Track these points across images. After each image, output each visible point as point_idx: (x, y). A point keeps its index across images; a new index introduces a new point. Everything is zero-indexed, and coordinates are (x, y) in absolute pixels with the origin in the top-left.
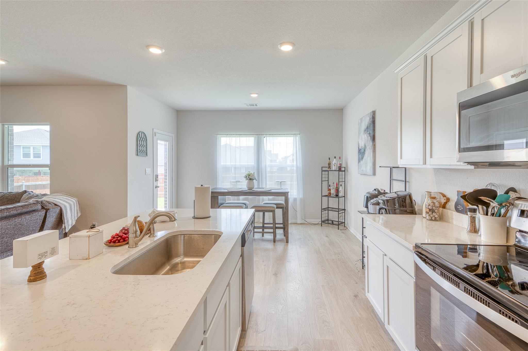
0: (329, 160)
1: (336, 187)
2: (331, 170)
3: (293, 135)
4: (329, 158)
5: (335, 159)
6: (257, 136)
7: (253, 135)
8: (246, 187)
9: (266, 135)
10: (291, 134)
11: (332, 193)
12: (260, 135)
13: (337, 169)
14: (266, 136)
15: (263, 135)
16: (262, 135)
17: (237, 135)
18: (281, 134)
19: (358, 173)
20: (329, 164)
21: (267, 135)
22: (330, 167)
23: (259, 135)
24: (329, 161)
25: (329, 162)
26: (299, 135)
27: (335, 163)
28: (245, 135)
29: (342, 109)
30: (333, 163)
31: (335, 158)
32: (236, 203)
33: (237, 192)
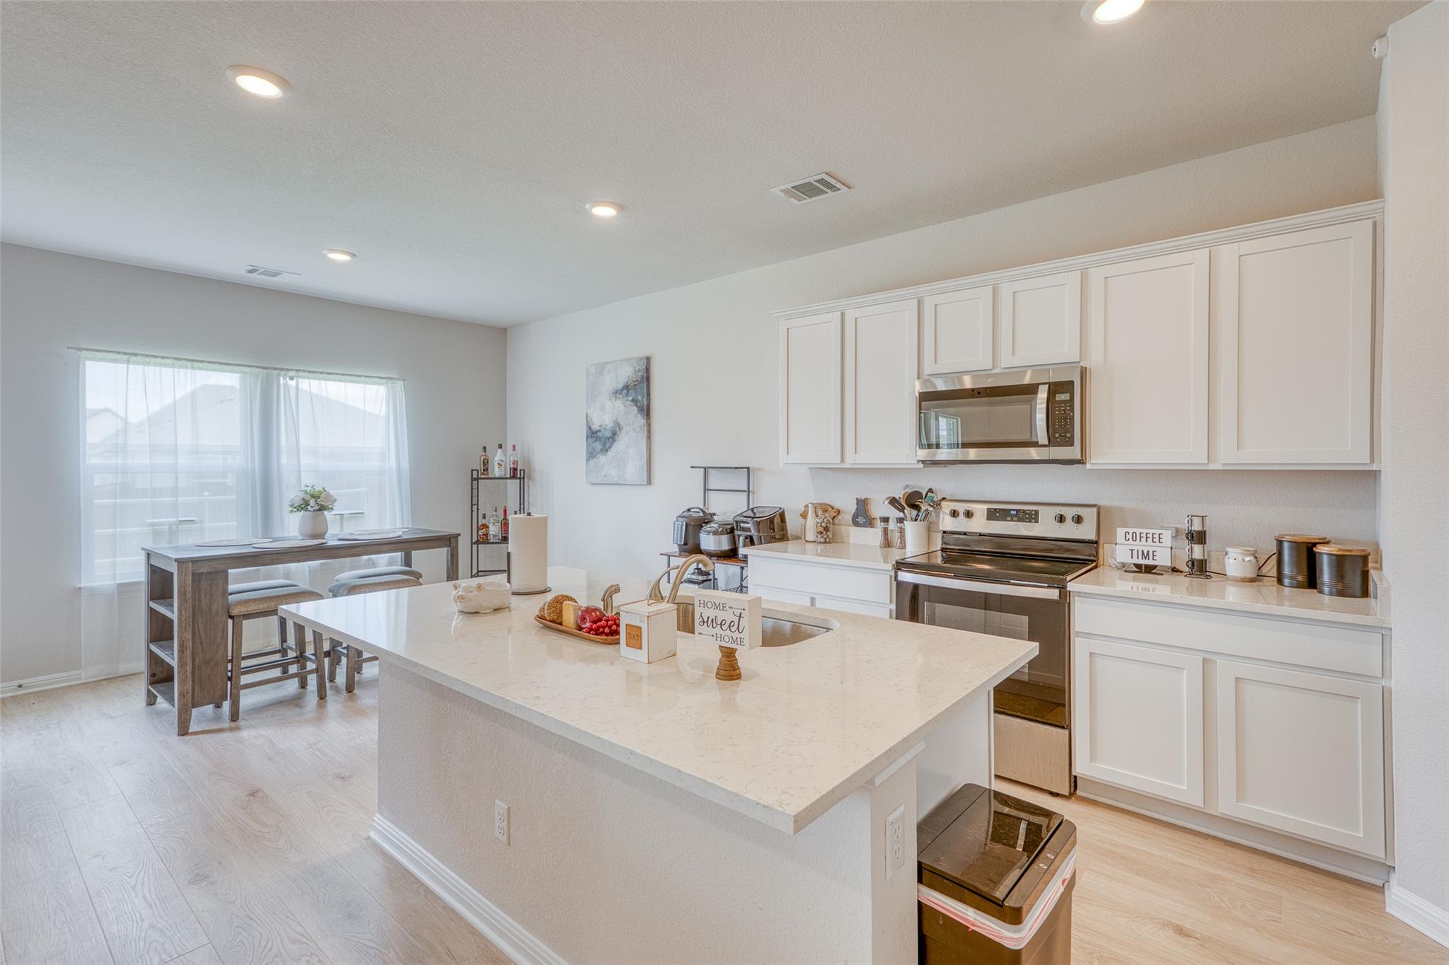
0: (485, 451)
1: (502, 518)
2: (490, 476)
3: (384, 381)
4: (485, 448)
5: (499, 450)
6: (261, 370)
7: (248, 366)
8: (299, 535)
9: (297, 370)
10: (380, 378)
11: (491, 533)
12: (275, 369)
13: (505, 474)
14: (298, 377)
15: (288, 370)
16: (282, 369)
17: (179, 359)
18: (348, 375)
19: (587, 483)
20: (486, 462)
21: (301, 374)
22: (487, 470)
23: (270, 368)
24: (484, 454)
25: (485, 457)
26: (402, 382)
27: (502, 461)
28: (214, 363)
29: (505, 329)
30: (496, 459)
31: (500, 446)
32: (275, 585)
33: (297, 550)
